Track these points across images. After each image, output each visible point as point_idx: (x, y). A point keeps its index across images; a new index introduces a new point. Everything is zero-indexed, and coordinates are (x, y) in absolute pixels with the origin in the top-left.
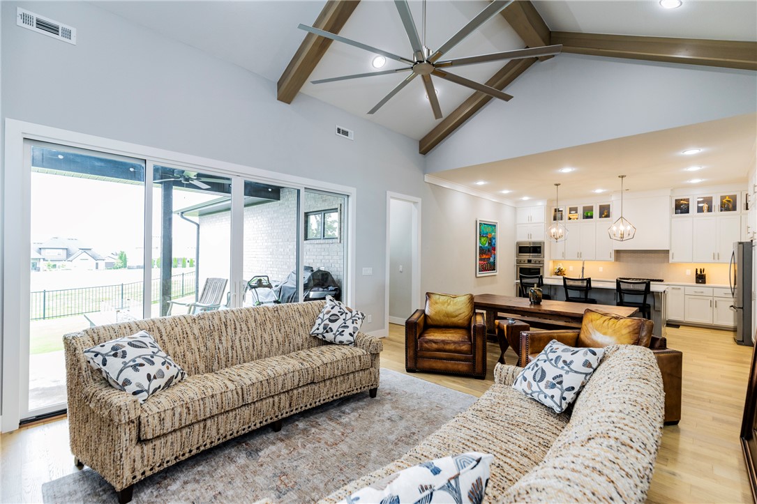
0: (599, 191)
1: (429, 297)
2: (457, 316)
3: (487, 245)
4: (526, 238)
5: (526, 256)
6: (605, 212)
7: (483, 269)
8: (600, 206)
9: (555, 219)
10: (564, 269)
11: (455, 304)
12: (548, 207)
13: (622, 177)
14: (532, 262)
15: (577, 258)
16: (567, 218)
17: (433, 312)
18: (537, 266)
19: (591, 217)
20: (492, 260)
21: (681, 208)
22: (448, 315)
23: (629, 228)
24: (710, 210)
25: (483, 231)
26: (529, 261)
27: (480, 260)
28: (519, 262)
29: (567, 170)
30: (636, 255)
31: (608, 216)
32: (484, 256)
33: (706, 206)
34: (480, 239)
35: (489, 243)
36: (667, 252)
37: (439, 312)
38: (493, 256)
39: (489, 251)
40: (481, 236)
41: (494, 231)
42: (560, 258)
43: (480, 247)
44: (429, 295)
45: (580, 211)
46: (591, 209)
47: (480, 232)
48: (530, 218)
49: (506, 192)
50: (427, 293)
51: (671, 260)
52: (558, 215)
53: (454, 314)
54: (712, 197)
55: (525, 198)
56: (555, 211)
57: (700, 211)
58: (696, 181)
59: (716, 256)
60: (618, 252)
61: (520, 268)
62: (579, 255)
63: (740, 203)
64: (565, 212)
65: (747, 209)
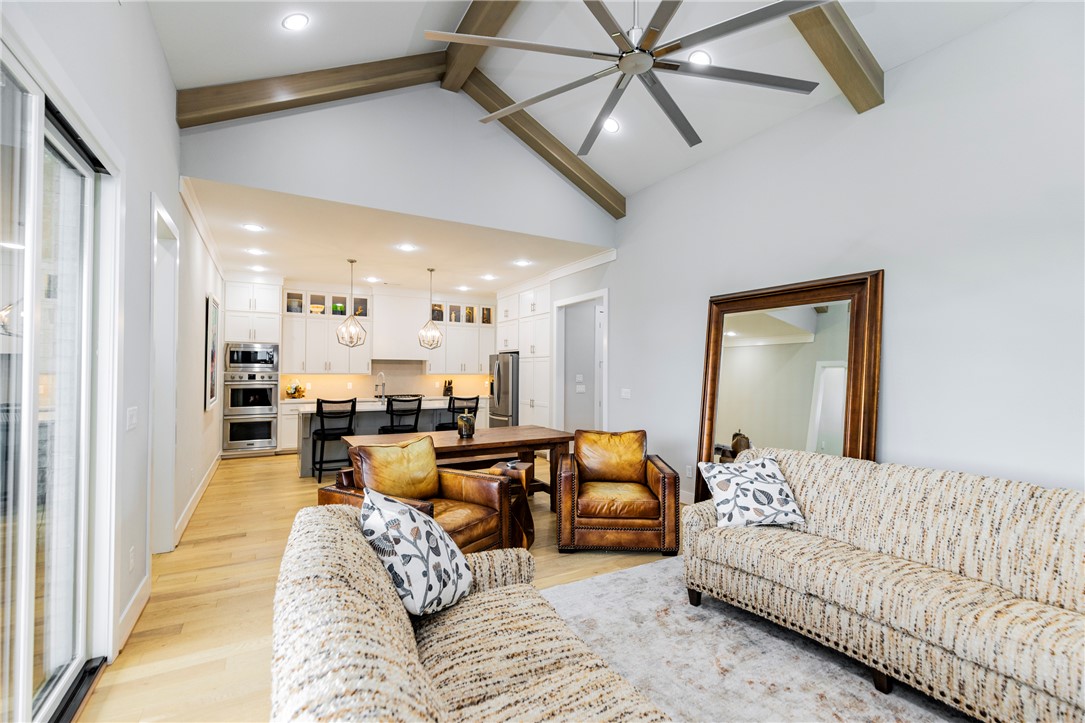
0: (372, 280)
4: (245, 338)
5: (242, 369)
6: (361, 307)
8: (356, 299)
9: (289, 309)
10: (303, 388)
12: (281, 289)
13: (432, 270)
14: (257, 378)
15: (323, 371)
16: (309, 310)
18: (263, 385)
19: (343, 313)
21: (437, 315)
23: (437, 333)
24: (458, 319)
26: (252, 377)
28: (229, 379)
29: (407, 248)
30: (390, 366)
31: (364, 314)
33: (455, 314)
36: (424, 363)
42: (298, 370)
45: (329, 303)
46: (343, 301)
47: (210, 323)
48: (253, 303)
49: (256, 252)
51: (428, 372)
52: (295, 303)
54: (461, 306)
56: (290, 296)
57: (451, 320)
58: (464, 288)
59: (463, 367)
60: (373, 361)
61: (232, 390)
62: (328, 367)
63: (478, 315)
64: (306, 301)
65: (483, 322)
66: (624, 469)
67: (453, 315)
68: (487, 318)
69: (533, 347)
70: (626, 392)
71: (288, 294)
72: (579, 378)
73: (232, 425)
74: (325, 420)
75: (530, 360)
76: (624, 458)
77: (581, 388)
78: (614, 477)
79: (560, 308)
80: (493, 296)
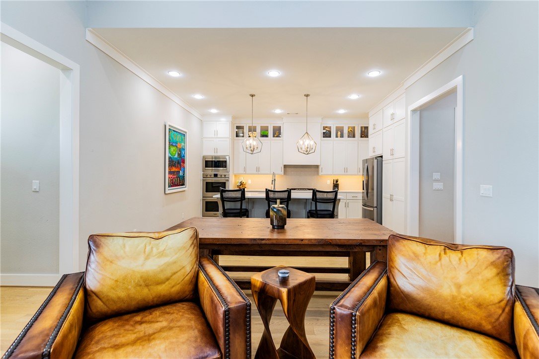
0: (278, 111)
1: (97, 246)
2: (168, 279)
3: (176, 156)
4: (211, 153)
5: (211, 171)
6: (277, 132)
7: (173, 184)
8: (273, 127)
9: (237, 136)
10: (245, 183)
11: (162, 254)
12: (233, 124)
13: (307, 96)
14: (219, 176)
15: (255, 172)
16: (248, 136)
17: (109, 282)
18: (222, 180)
19: (267, 136)
20: (181, 173)
21: (327, 134)
22: (147, 281)
23: (312, 143)
24: (342, 136)
25: (173, 139)
26: (216, 175)
27: (170, 173)
28: (205, 176)
29: (274, 73)
30: (297, 169)
31: (279, 136)
32: (174, 169)
33: (340, 132)
34: (169, 148)
35: (179, 154)
36: (317, 167)
37: (125, 278)
38: (182, 168)
39: (178, 163)
40: (171, 145)
41: (184, 141)
42: (242, 171)
43: (170, 158)
44: (94, 242)
45: (258, 130)
46: (267, 129)
47: (169, 140)
48: (216, 133)
49: (198, 97)
50: (92, 238)
51: (320, 173)
53: (162, 276)
54: (343, 127)
55: (214, 111)
56: (238, 127)
57: (337, 137)
58: (342, 111)
59: (346, 170)
60: (285, 166)
61: (206, 182)
62: (258, 169)
63: (358, 133)
64: (246, 130)
65: (361, 137)
66: (465, 308)
67: (339, 133)
68: (365, 133)
69: (392, 150)
70: (486, 189)
71: (237, 126)
72: (436, 176)
73: (207, 202)
74: (225, 203)
75: (391, 161)
76: (467, 290)
77: (438, 186)
78: (446, 317)
79: (414, 111)
80: (366, 116)
